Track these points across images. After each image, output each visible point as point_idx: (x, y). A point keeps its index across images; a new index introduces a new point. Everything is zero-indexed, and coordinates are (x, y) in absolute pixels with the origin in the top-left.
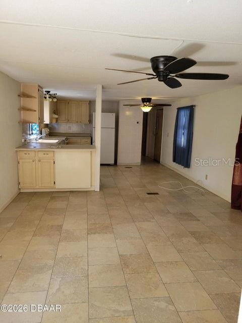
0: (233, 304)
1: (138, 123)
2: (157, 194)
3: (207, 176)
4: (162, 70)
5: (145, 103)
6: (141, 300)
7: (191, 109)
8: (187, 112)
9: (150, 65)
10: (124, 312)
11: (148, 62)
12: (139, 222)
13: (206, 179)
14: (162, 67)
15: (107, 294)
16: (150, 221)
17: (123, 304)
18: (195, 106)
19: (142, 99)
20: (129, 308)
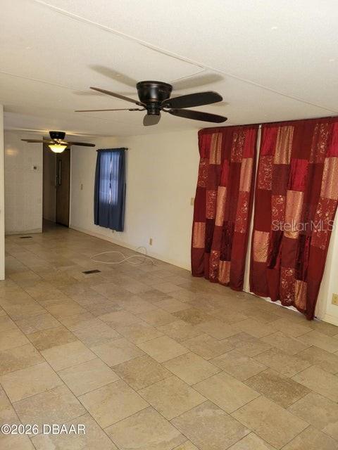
0: (269, 384)
1: (35, 168)
2: (98, 271)
3: (151, 240)
4: (154, 100)
5: (56, 140)
6: (182, 416)
7: (122, 152)
8: (116, 157)
9: (135, 91)
10: (174, 440)
11: (132, 86)
12: (103, 314)
13: (151, 243)
14: (154, 96)
15: (136, 427)
16: (117, 311)
17: (165, 431)
18: (127, 149)
19: (51, 133)
20: (176, 433)
